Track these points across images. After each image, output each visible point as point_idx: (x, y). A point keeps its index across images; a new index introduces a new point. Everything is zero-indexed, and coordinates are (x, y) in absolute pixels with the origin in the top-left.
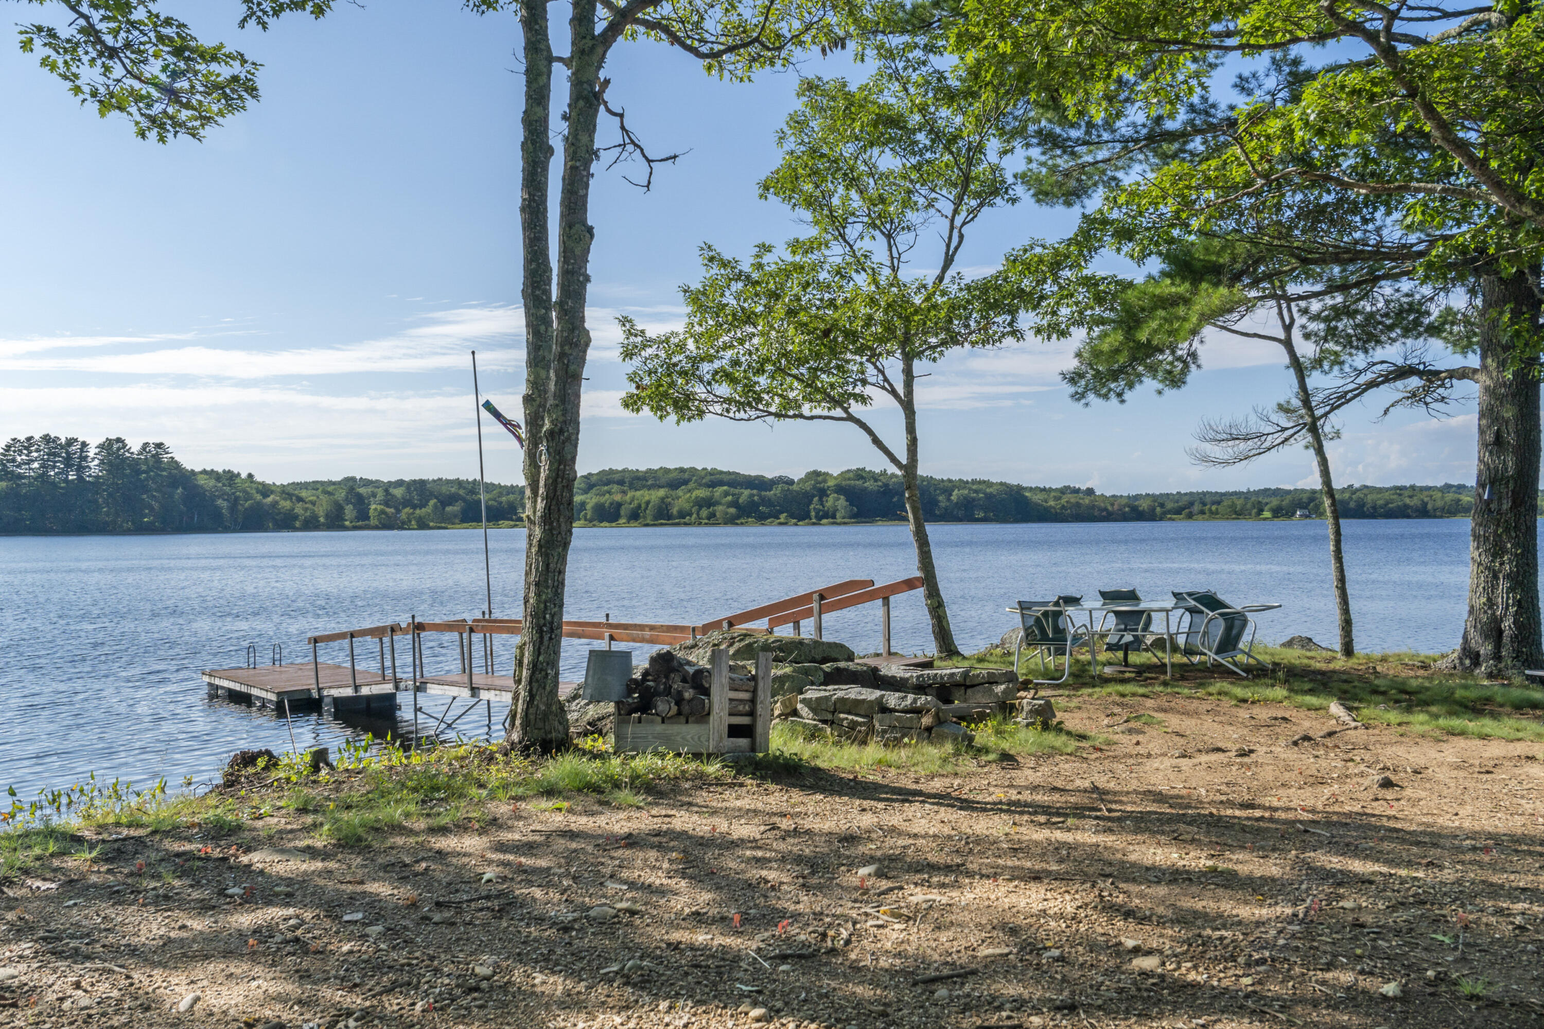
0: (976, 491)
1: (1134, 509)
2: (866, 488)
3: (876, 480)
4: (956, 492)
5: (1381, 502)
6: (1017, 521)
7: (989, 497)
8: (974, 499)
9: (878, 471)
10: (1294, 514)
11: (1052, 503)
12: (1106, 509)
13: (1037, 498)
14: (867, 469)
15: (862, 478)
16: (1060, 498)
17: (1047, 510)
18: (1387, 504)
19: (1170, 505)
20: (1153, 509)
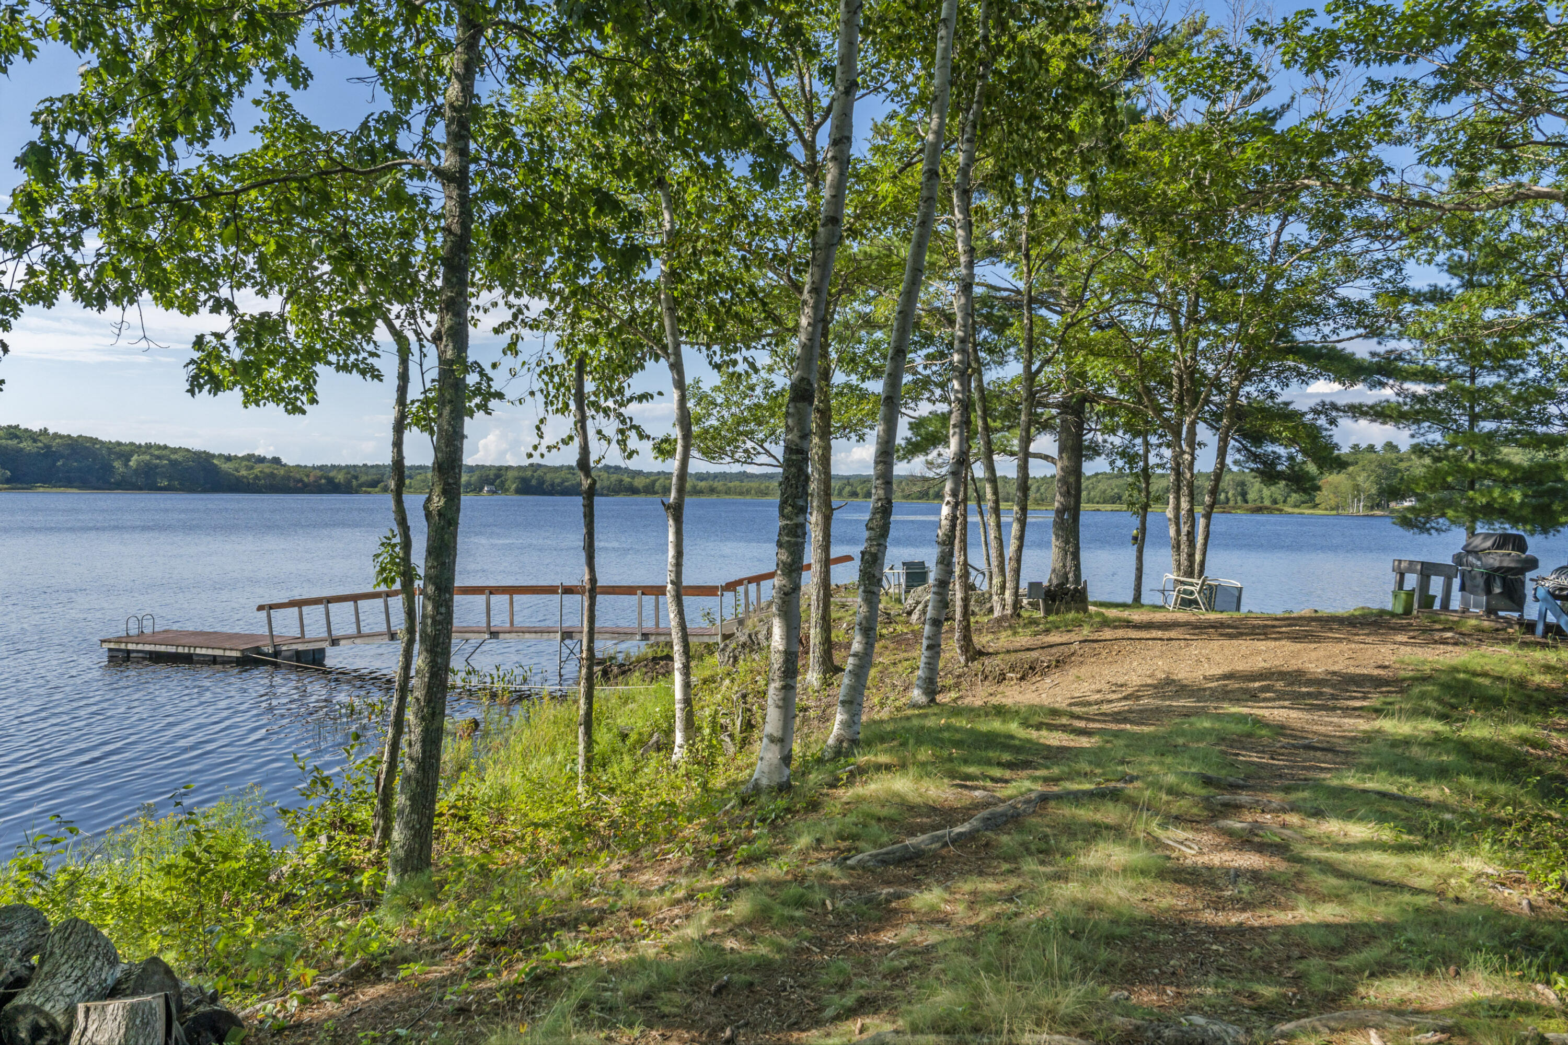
0: (158, 457)
1: (330, 480)
2: (22, 449)
3: (35, 441)
4: (135, 457)
5: (558, 481)
6: (205, 491)
7: (173, 463)
8: (157, 466)
9: (36, 428)
10: (481, 490)
11: (244, 472)
12: (301, 481)
13: (226, 467)
14: (22, 427)
15: (17, 437)
16: (252, 468)
17: (239, 480)
18: (563, 481)
19: (363, 478)
20: (349, 482)
